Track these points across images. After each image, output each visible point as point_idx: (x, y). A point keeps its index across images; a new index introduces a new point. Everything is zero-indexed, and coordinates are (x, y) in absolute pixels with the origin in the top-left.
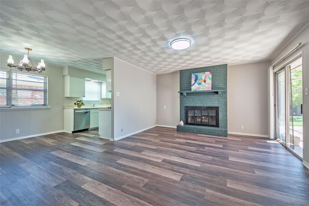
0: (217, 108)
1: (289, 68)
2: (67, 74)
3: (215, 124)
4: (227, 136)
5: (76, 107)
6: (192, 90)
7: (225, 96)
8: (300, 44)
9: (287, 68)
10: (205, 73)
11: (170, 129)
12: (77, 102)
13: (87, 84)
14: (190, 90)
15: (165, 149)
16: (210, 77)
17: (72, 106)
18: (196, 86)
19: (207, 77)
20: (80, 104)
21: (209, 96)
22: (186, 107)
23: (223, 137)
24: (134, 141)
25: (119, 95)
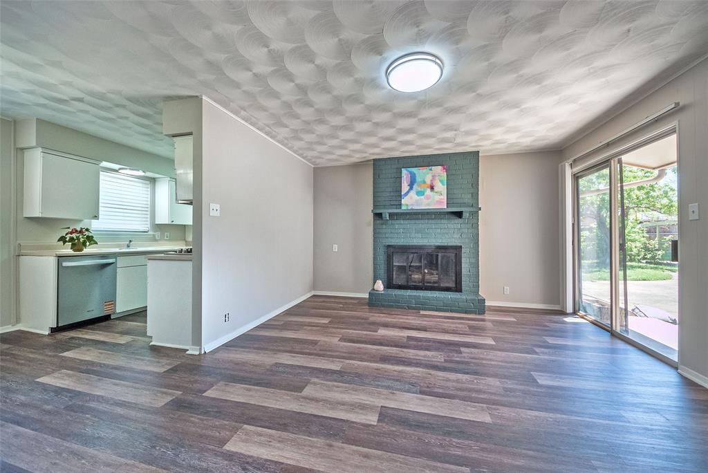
0: (459, 248)
1: (618, 163)
2: (34, 144)
3: (452, 285)
4: (483, 313)
5: (67, 250)
6: (404, 208)
7: (475, 221)
8: (677, 104)
9: (614, 163)
10: (431, 170)
11: (350, 301)
12: (71, 233)
13: (106, 181)
14: (398, 207)
15: (368, 367)
16: (442, 178)
17: (49, 248)
18: (411, 198)
19: (437, 178)
20: (82, 240)
21: (439, 221)
22: (389, 246)
23: (476, 314)
24: (266, 349)
25: (218, 214)
